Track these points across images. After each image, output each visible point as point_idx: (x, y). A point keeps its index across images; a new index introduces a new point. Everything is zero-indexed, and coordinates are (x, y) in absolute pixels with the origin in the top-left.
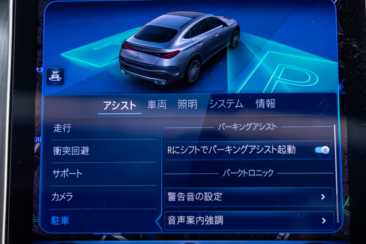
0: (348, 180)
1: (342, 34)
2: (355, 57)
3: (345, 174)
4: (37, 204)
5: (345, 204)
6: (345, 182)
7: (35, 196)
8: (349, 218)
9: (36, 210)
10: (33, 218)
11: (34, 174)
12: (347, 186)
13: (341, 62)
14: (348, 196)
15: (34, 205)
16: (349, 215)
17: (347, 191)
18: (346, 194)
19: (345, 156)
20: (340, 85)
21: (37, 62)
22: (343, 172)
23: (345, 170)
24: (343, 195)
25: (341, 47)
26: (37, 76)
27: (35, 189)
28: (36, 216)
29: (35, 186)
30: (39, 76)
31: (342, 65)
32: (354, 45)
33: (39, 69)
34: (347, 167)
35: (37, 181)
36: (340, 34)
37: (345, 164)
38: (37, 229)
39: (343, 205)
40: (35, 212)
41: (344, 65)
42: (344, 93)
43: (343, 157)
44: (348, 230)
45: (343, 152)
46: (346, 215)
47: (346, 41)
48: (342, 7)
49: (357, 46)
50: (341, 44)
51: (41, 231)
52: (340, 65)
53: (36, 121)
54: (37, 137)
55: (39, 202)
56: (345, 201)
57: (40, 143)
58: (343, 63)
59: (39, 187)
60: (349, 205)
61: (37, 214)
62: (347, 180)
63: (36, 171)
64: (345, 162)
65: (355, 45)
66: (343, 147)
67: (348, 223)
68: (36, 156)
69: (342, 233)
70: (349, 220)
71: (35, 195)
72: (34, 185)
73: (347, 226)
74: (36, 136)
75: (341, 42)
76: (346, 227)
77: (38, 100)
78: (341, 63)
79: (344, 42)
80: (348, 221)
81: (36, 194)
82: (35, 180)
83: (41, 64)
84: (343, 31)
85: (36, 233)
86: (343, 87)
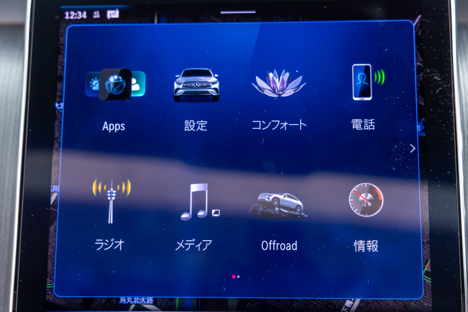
0: (429, 240)
1: (421, 65)
2: (438, 91)
3: (426, 233)
4: (52, 266)
5: (425, 269)
6: (425, 242)
7: (50, 257)
8: (430, 287)
9: (51, 274)
10: (48, 282)
11: (50, 230)
12: (427, 247)
13: (420, 97)
14: (429, 259)
15: (49, 267)
16: (430, 282)
17: (427, 253)
18: (426, 257)
19: (425, 210)
20: (419, 125)
21: (57, 97)
22: (423, 230)
23: (425, 227)
24: (423, 258)
25: (420, 80)
26: (57, 113)
27: (50, 248)
28: (51, 281)
29: (51, 245)
30: (58, 113)
31: (421, 102)
32: (435, 77)
33: (59, 105)
34: (427, 224)
35: (53, 239)
36: (419, 64)
37: (426, 221)
38: (51, 297)
39: (423, 270)
40: (50, 276)
41: (424, 101)
42: (424, 135)
43: (423, 211)
44: (429, 301)
45: (423, 206)
46: (427, 283)
47: (425, 73)
48: (422, 32)
49: (439, 78)
50: (420, 77)
51: (56, 299)
52: (419, 102)
53: (54, 167)
54: (54, 186)
55: (55, 263)
56: (426, 265)
57: (58, 192)
58: (423, 99)
59: (55, 245)
60: (430, 271)
61: (52, 278)
62: (427, 239)
63: (51, 226)
64: (425, 218)
65: (437, 78)
66: (422, 200)
67: (429, 293)
68: (53, 209)
69: (421, 304)
70: (430, 289)
71: (50, 255)
72: (50, 242)
73: (428, 296)
74: (53, 184)
75: (421, 74)
76: (426, 297)
77: (57, 142)
78: (420, 99)
79: (424, 75)
80: (428, 290)
81: (52, 254)
82: (50, 237)
83: (61, 100)
84: (422, 61)
85: (50, 301)
86: (423, 128)
